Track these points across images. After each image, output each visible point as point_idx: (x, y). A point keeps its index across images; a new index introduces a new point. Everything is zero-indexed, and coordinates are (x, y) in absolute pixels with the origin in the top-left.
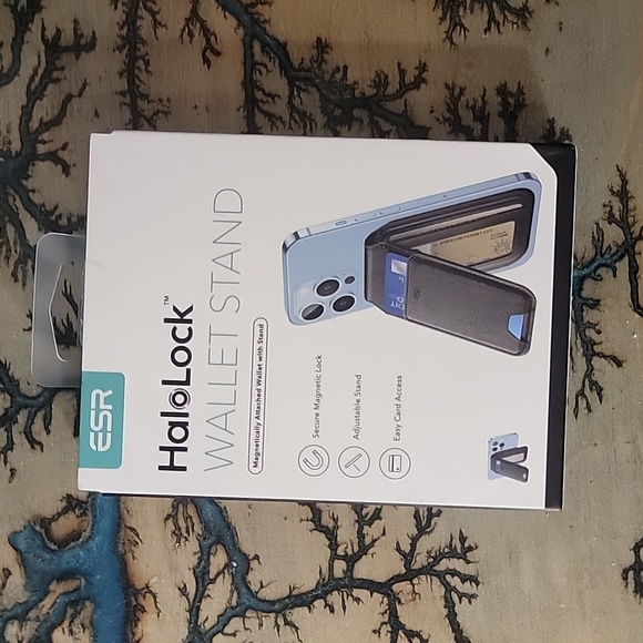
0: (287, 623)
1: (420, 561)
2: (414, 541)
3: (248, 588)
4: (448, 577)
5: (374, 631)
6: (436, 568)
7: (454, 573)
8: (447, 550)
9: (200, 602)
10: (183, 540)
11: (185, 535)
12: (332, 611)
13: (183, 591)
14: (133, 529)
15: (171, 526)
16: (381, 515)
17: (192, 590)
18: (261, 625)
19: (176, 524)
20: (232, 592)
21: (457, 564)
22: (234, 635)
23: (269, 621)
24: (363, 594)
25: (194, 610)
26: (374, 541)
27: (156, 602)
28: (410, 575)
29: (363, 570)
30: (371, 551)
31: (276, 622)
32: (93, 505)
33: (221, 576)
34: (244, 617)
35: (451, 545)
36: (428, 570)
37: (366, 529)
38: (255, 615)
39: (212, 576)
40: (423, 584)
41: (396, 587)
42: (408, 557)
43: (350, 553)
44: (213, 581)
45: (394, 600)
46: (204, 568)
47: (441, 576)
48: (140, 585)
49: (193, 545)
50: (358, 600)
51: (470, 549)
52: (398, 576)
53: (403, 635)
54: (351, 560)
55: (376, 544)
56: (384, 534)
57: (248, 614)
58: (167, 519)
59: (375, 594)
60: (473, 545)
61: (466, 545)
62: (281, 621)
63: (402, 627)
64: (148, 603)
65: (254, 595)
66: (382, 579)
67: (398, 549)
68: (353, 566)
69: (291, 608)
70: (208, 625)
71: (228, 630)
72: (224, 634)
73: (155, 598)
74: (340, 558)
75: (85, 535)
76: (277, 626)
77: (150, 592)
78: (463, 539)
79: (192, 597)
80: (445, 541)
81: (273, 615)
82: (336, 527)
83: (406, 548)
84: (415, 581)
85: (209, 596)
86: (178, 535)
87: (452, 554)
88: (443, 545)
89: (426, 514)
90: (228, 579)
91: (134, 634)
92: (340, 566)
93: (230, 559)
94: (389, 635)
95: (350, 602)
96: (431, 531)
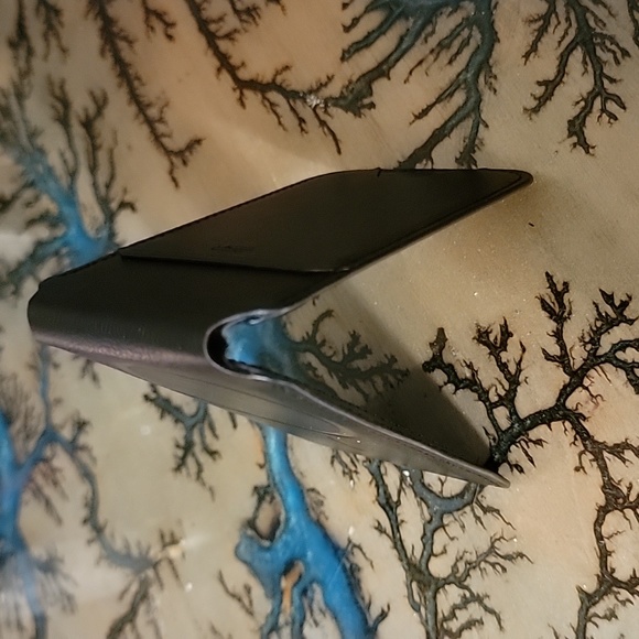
0: (486, 510)
1: (578, 356)
2: (558, 335)
3: (431, 492)
4: (620, 355)
5: (577, 469)
6: (601, 352)
7: (623, 345)
8: (599, 324)
9: (398, 531)
10: (354, 475)
11: (353, 469)
12: (521, 471)
13: (380, 529)
14: (313, 490)
15: (339, 467)
16: (510, 330)
17: (386, 524)
18: (463, 527)
19: (342, 463)
20: (420, 505)
21: (620, 333)
22: (444, 551)
23: (467, 517)
24: (540, 432)
25: (398, 545)
26: (519, 364)
27: (364, 554)
28: (577, 378)
29: (526, 404)
30: (521, 378)
31: (474, 514)
32: (275, 484)
33: (402, 493)
34: (443, 527)
35: (600, 314)
36: (593, 360)
37: (504, 356)
38: (451, 518)
39: (395, 499)
40: (597, 380)
41: (570, 403)
42: (563, 360)
43: (503, 393)
44: (398, 503)
45: (575, 419)
46: (385, 492)
47: (610, 358)
48: (343, 543)
49: (364, 476)
50: (539, 442)
51: (624, 304)
52: (565, 387)
53: (610, 456)
54: (508, 400)
55: (523, 366)
56: (524, 350)
57: (445, 522)
58: (332, 462)
59: (553, 424)
60: (625, 298)
61: (617, 303)
62: (479, 512)
63: (604, 446)
64: (358, 559)
65: (439, 497)
66: (551, 402)
67: (548, 357)
68: (514, 406)
69: (480, 492)
70: (418, 554)
71: (437, 548)
72: (436, 556)
73: (361, 550)
74: (496, 405)
75: (282, 518)
76: (478, 518)
77: (355, 546)
78: (609, 298)
79: (389, 531)
80: (591, 315)
81: (468, 509)
82: (474, 373)
83: (555, 350)
84: (586, 382)
85: (402, 521)
86: (349, 473)
87: (608, 323)
88: (592, 321)
89: (553, 297)
90: (410, 492)
91: (363, 599)
92: (501, 414)
93: (401, 470)
94: (595, 464)
95: (533, 450)
96: (570, 313)
